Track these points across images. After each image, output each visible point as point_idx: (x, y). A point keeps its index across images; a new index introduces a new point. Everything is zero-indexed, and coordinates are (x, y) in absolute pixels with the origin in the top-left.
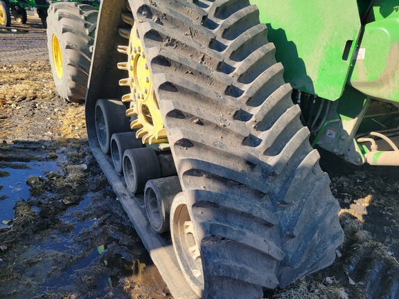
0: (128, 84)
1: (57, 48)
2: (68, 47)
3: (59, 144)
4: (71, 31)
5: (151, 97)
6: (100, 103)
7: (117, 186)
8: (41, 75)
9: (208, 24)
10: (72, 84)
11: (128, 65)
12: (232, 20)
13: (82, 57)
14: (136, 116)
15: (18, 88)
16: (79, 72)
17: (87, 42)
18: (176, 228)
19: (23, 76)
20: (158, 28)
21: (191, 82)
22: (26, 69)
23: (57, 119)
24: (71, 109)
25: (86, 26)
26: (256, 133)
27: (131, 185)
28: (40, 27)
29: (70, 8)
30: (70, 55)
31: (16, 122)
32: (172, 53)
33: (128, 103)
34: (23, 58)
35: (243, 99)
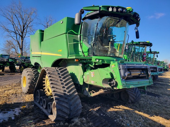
0: (45, 85)
1: (24, 80)
2: (29, 79)
3: (26, 103)
4: (30, 75)
5: (49, 87)
6: (38, 91)
7: (42, 108)
8: (16, 88)
9: (59, 74)
10: (28, 88)
11: (45, 82)
12: (63, 73)
13: (32, 81)
14: (46, 91)
15: (10, 91)
16: (31, 85)
17: (34, 77)
18: (53, 109)
19: (11, 88)
20: (51, 75)
21: (55, 83)
22: (10, 87)
23: (24, 98)
24: (27, 95)
25: (34, 73)
26: (66, 90)
27: (45, 107)
28: (9, 72)
29: (30, 69)
30: (29, 81)
31: (13, 99)
32: (53, 79)
33: (45, 89)
34: (8, 83)
35: (64, 85)
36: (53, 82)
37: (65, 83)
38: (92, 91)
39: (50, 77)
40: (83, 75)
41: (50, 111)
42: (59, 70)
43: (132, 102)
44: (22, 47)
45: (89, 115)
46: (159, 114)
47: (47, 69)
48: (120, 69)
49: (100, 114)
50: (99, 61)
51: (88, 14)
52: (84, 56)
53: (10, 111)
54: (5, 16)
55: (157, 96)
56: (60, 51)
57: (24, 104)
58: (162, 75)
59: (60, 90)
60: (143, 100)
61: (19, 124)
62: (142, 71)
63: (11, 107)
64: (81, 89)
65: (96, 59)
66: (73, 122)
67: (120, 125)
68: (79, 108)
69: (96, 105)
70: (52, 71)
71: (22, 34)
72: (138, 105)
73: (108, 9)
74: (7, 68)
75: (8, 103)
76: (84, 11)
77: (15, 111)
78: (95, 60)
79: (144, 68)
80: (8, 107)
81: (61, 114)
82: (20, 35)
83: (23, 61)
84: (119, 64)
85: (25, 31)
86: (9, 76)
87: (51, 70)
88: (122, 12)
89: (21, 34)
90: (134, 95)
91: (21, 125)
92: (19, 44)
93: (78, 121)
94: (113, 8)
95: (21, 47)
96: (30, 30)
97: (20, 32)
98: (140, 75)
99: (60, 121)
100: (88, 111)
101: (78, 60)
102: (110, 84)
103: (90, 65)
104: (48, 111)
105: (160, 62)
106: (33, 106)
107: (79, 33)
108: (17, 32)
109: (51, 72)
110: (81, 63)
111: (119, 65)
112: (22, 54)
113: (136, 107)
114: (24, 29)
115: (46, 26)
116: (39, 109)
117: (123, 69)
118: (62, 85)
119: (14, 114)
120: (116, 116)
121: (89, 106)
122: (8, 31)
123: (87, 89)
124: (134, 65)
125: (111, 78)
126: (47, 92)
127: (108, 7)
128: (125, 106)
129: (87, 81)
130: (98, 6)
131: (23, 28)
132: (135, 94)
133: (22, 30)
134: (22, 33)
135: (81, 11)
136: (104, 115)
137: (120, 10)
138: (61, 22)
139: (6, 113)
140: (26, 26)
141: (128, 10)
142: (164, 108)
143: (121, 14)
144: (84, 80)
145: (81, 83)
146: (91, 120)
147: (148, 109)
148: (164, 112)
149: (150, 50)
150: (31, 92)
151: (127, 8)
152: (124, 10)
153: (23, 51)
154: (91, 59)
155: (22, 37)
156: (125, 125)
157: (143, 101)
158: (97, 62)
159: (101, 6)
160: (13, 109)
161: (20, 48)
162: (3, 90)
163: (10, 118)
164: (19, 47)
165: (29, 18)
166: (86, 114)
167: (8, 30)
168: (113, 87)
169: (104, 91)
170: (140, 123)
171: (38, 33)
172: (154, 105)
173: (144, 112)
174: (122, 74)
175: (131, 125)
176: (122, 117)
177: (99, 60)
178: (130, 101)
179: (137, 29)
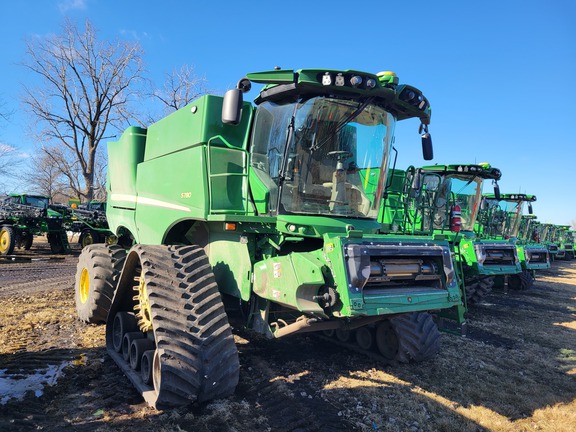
0: (138, 298)
1: (84, 279)
2: (96, 278)
3: (82, 350)
4: (100, 266)
5: (148, 304)
6: (119, 315)
7: (125, 367)
8: (60, 304)
9: (177, 266)
10: (94, 307)
12: (190, 263)
13: (106, 284)
14: (141, 318)
15: (42, 315)
16: (102, 296)
17: (112, 273)
19: (44, 305)
20: (152, 271)
21: (164, 292)
22: (43, 300)
23: (79, 336)
24: (90, 328)
25: (113, 261)
26: (195, 315)
27: (134, 364)
28: (47, 253)
29: (102, 248)
30: (97, 284)
31: (46, 339)
32: (157, 281)
33: (138, 311)
34: (38, 289)
35: (191, 300)
36: (157, 290)
37: (193, 294)
38: (279, 323)
39: (148, 274)
40: (250, 270)
41: (146, 378)
42: (181, 253)
43: (412, 362)
44: (92, 170)
45: (263, 395)
46: (484, 400)
47: (142, 251)
48: (347, 259)
49: (298, 394)
50: (296, 230)
51: (265, 90)
52: (256, 213)
53: (34, 373)
54: (41, 69)
55: (504, 343)
56: (188, 195)
57: (76, 353)
58: (555, 274)
59: (175, 315)
60: (451, 356)
61: (54, 411)
62: (424, 264)
63: (35, 363)
64: (247, 313)
65: (288, 224)
66: (210, 412)
67: (350, 426)
68: (230, 370)
69: (293, 364)
70: (156, 257)
71: (94, 129)
72: (426, 372)
73: (320, 80)
74: (40, 239)
75: (29, 349)
76: (250, 85)
77: (47, 375)
78: (286, 226)
79: (428, 254)
80: (29, 363)
81: (174, 385)
82: (85, 131)
83: (91, 216)
84: (345, 243)
85: (102, 118)
86: (45, 264)
87: (154, 253)
88: (362, 86)
89: (89, 130)
90: (417, 338)
91: (58, 413)
92: (82, 160)
93: (224, 409)
94: (333, 75)
95: (88, 171)
96: (117, 116)
97: (86, 122)
98: (415, 275)
99: (173, 407)
100: (266, 381)
101: (233, 227)
102: (321, 302)
103: (271, 241)
104: (141, 377)
105: (555, 227)
106: (102, 360)
107: (245, 147)
108: (77, 122)
109: (155, 261)
110: (244, 235)
111: (346, 245)
112: (91, 191)
113: (421, 374)
114: (99, 113)
115: (170, 103)
116: (118, 371)
117: (355, 257)
118: (183, 301)
119: (44, 383)
120: (347, 401)
121: (271, 367)
122: (50, 117)
123: (263, 314)
124: (397, 244)
125: (324, 282)
126: (144, 320)
127: (320, 74)
128: (386, 372)
129: (262, 290)
130: (292, 71)
131: (95, 108)
132: (420, 336)
133: (94, 114)
134: (93, 124)
135: (241, 85)
136: (310, 397)
137: (354, 80)
138: (193, 109)
139: (21, 377)
140: (106, 101)
141: (381, 79)
142: (509, 382)
143: (359, 91)
144: (252, 285)
145: (246, 297)
146: (265, 408)
147: (458, 382)
148: (503, 394)
149: (497, 190)
150: (102, 319)
151: (378, 75)
152: (369, 82)
153: (95, 183)
154: (275, 225)
155: (92, 137)
156: (364, 426)
157: (448, 360)
158: (290, 233)
159: (299, 71)
160: (41, 367)
161: (85, 174)
162: (21, 310)
163: (30, 394)
164: (81, 171)
165: (117, 78)
166: (257, 391)
167: (48, 116)
168: (328, 311)
169: (310, 320)
170: (416, 423)
171: (128, 136)
172: (481, 373)
173: (440, 393)
174: (354, 273)
175: (383, 428)
176: (365, 404)
177: (297, 226)
178: (402, 358)
179: (426, 131)
